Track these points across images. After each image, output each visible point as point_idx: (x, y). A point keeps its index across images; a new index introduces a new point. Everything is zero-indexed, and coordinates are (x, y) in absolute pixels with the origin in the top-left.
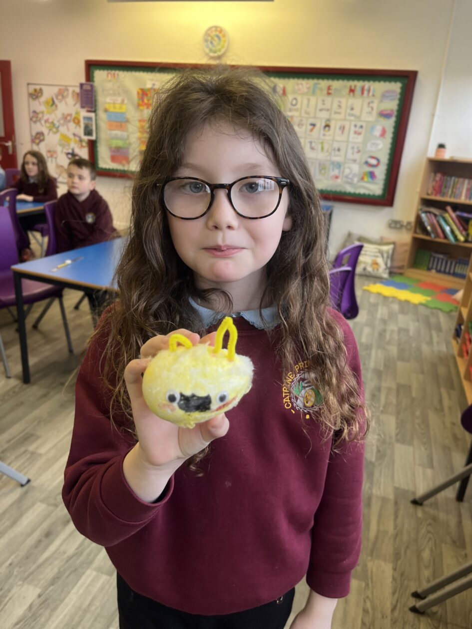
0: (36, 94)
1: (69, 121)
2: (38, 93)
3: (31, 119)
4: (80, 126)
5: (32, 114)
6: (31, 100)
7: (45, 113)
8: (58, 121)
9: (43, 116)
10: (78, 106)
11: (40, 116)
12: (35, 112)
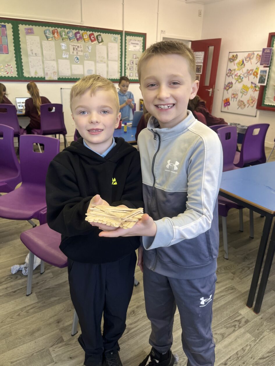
0: (233, 58)
1: (251, 74)
2: (235, 58)
3: (227, 75)
4: (257, 77)
5: (228, 71)
6: (229, 62)
7: (236, 70)
8: (243, 75)
9: (234, 72)
10: (259, 64)
11: (233, 72)
12: (230, 70)
